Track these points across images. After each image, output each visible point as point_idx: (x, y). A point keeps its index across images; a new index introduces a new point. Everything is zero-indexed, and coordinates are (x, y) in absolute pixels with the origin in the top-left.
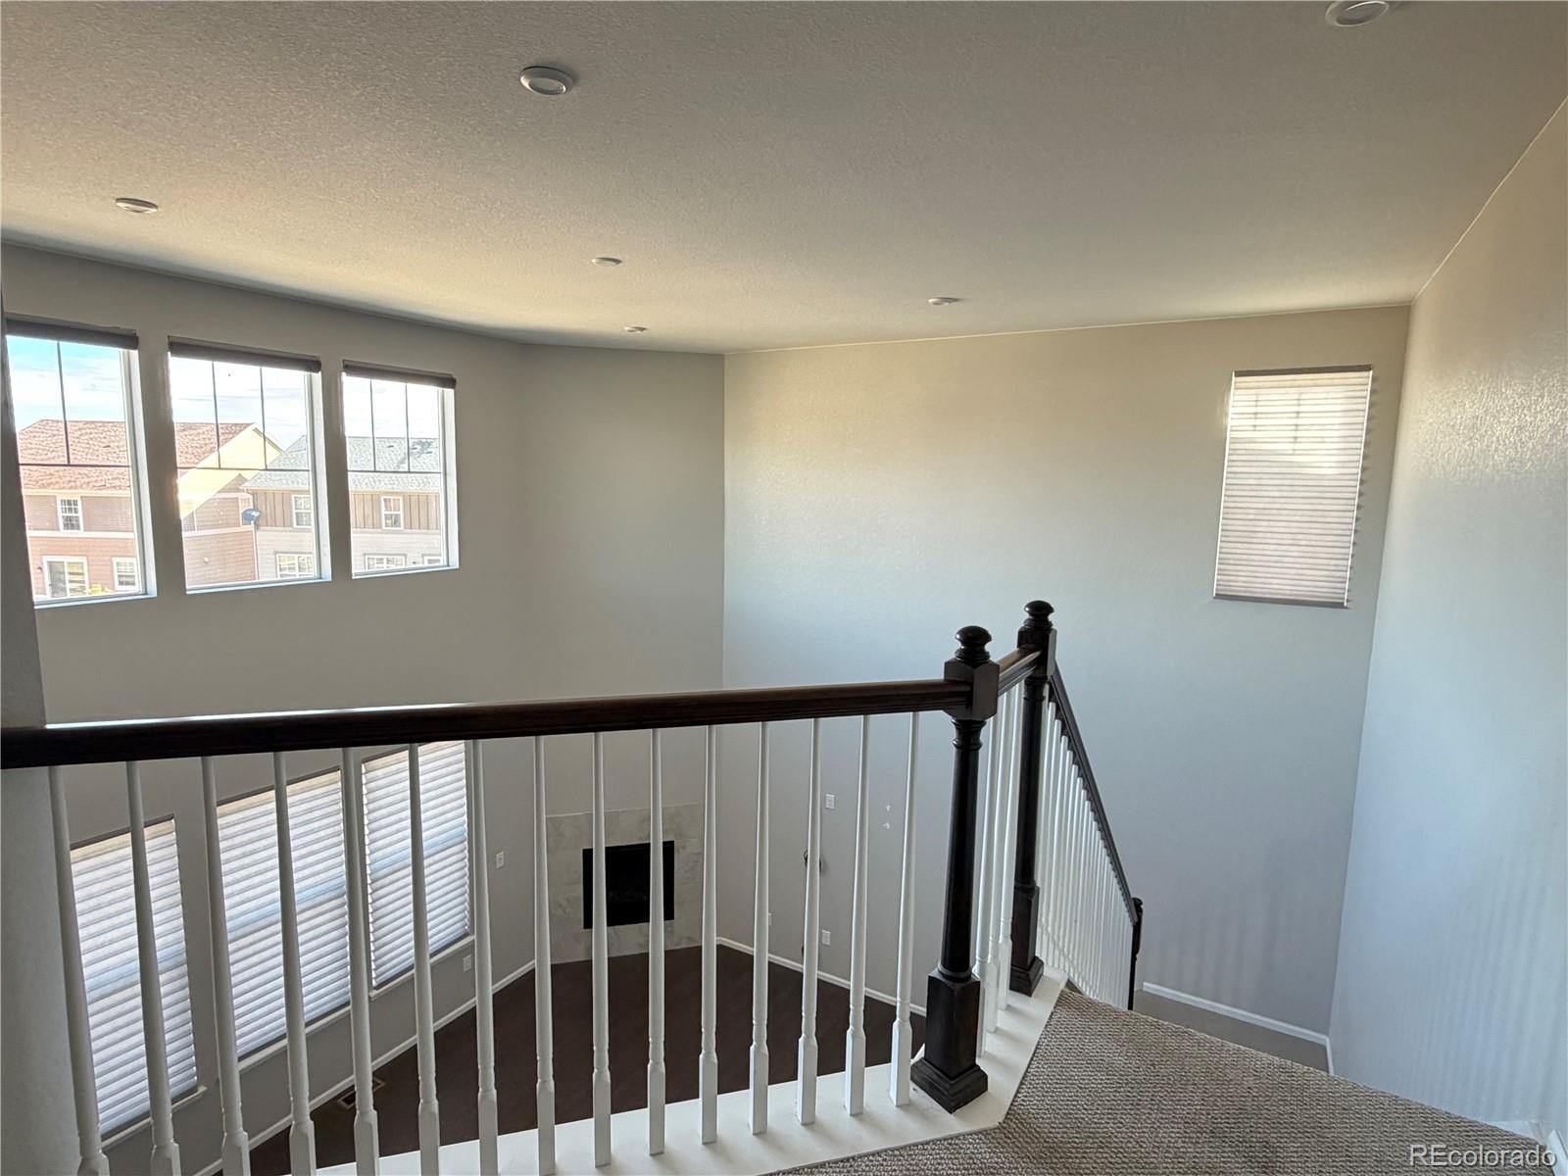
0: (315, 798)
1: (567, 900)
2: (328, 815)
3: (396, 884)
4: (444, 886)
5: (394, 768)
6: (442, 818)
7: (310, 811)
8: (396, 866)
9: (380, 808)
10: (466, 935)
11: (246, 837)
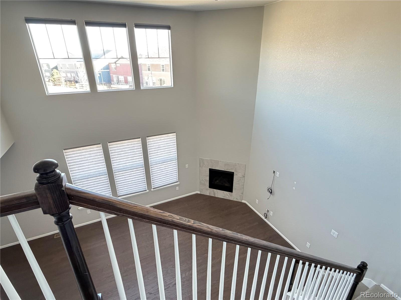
0: (134, 144)
1: (205, 180)
2: (139, 148)
3: (157, 167)
4: (171, 170)
5: (155, 139)
6: (170, 154)
7: (134, 147)
8: (157, 163)
9: (152, 149)
10: (177, 182)
11: (118, 151)
